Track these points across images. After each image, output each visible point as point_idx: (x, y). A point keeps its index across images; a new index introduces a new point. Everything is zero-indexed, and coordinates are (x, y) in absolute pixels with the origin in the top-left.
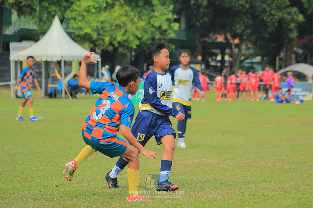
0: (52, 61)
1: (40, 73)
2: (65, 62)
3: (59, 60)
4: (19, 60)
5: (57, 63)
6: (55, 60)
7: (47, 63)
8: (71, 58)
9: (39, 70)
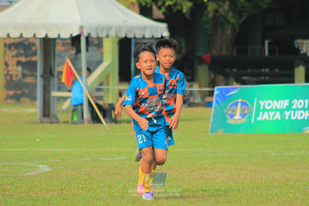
0: (59, 38)
1: (32, 66)
2: (88, 38)
3: (75, 34)
5: (70, 42)
6: (65, 35)
8: (103, 29)
9: (29, 59)
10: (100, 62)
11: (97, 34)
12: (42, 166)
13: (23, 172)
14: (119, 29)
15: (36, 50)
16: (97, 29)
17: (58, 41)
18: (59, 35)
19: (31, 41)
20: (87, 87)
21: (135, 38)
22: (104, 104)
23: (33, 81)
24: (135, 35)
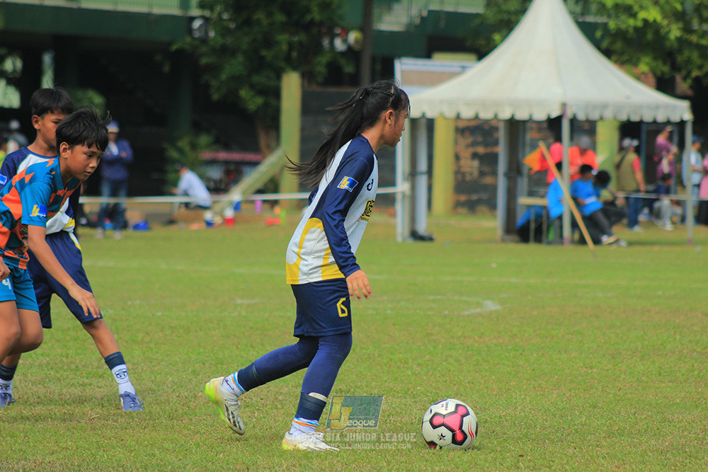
0: (530, 120)
2: (573, 121)
3: (555, 114)
4: (423, 116)
5: (545, 126)
6: (540, 116)
7: (516, 127)
8: (595, 108)
9: (489, 150)
11: (587, 116)
14: (619, 108)
15: (499, 137)
16: (587, 107)
18: (531, 116)
19: (491, 124)
23: (492, 182)
24: (640, 117)
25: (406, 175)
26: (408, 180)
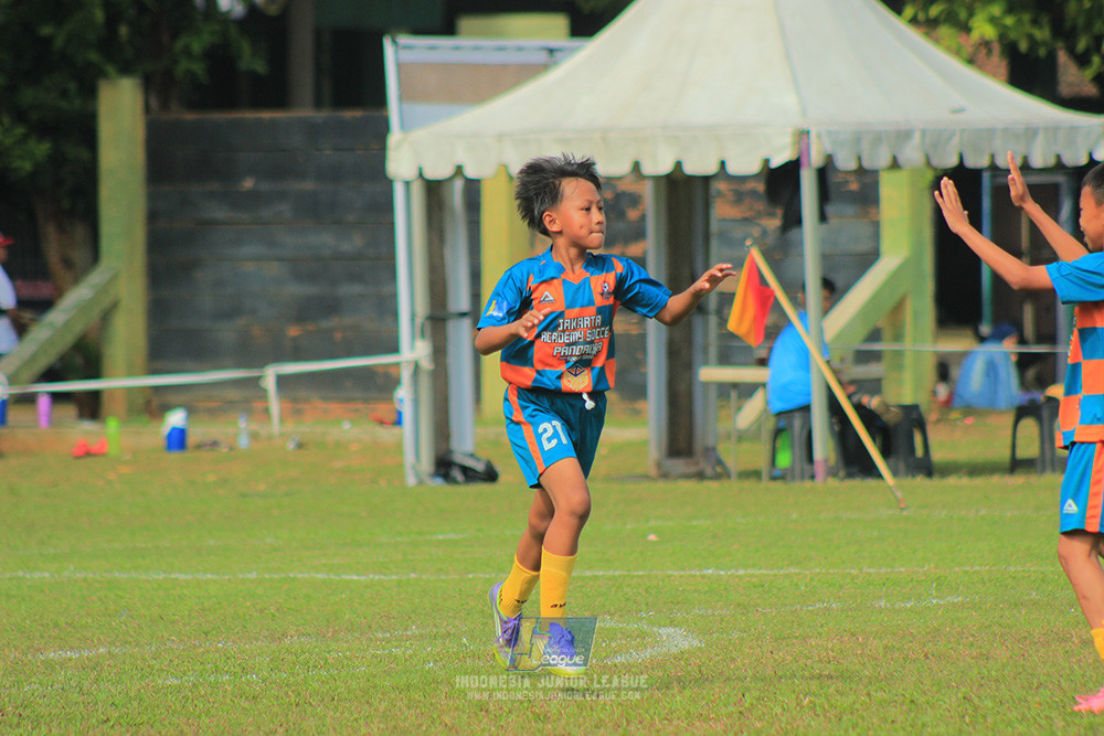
0: (721, 175)
4: (459, 173)
6: (745, 163)
7: (683, 191)
8: (878, 139)
10: (869, 258)
11: (859, 159)
12: (671, 630)
13: (604, 654)
14: (937, 137)
15: (643, 218)
16: (857, 138)
17: (720, 186)
18: (723, 164)
19: (623, 187)
20: (824, 347)
21: (994, 168)
22: (887, 407)
23: (635, 331)
24: (993, 156)
25: (419, 320)
26: (423, 335)
